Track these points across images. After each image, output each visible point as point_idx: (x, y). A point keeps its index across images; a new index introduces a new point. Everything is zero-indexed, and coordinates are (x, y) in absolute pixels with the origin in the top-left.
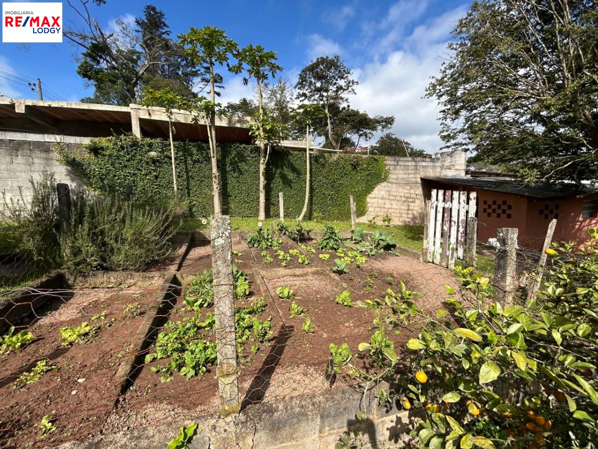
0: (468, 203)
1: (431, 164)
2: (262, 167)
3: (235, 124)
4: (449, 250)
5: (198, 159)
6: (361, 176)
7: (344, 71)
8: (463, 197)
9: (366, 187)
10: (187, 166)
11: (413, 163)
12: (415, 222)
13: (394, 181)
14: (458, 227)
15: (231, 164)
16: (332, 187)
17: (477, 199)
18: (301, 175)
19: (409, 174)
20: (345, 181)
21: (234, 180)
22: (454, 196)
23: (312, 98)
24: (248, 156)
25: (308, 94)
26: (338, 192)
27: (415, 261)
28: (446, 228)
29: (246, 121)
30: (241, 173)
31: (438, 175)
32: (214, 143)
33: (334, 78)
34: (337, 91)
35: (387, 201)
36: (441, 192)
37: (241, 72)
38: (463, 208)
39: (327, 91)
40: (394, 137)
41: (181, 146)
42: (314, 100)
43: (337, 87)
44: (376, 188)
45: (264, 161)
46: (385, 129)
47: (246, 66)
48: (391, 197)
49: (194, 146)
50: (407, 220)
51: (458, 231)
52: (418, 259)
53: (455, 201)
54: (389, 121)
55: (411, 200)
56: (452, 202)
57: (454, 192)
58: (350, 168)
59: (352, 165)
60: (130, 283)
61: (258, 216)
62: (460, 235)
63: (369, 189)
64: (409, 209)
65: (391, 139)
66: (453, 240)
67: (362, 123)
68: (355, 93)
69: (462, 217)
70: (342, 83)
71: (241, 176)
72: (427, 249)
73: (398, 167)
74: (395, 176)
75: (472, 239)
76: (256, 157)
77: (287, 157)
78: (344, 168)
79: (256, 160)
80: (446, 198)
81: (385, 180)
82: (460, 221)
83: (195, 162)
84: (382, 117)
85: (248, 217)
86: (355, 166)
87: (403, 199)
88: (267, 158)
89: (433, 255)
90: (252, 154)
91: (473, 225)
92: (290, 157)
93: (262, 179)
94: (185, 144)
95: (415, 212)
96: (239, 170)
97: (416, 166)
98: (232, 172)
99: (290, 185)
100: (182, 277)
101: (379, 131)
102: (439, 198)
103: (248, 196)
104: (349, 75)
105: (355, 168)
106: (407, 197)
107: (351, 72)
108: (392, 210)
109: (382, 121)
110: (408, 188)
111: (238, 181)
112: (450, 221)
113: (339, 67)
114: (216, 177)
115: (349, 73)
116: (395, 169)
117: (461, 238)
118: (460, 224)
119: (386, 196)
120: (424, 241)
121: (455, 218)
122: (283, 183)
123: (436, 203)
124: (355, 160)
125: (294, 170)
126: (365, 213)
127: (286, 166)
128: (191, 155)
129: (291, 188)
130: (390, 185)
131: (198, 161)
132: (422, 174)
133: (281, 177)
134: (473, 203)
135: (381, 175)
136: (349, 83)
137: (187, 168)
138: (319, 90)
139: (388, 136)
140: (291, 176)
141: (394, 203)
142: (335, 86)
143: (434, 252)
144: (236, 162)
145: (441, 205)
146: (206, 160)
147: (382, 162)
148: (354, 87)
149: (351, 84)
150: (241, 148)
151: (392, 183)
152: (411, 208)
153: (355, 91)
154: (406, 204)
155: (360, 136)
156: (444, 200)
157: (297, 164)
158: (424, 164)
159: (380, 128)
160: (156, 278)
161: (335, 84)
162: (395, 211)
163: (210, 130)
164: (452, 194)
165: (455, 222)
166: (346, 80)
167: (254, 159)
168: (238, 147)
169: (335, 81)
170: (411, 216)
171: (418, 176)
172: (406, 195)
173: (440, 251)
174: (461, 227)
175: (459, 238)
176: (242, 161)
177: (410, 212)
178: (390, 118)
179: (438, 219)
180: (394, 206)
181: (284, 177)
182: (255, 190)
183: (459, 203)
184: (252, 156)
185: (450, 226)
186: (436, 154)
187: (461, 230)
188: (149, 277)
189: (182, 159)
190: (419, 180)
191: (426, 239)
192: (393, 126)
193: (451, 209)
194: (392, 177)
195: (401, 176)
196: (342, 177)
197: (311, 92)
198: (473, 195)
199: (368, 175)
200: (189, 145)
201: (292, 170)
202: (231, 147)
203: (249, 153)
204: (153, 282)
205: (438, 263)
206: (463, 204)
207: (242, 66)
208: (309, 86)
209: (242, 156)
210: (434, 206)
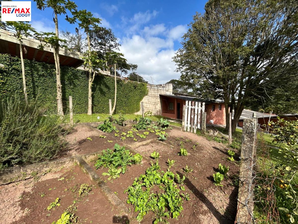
0: (202, 107)
1: (162, 89)
2: (90, 84)
3: (69, 54)
4: (194, 125)
5: (43, 74)
6: (138, 92)
7: (114, 37)
8: (200, 104)
9: (140, 98)
10: (33, 78)
11: (157, 88)
12: (157, 114)
13: (150, 95)
14: (198, 116)
15: (68, 80)
16: (125, 97)
17: (205, 105)
18: (110, 89)
19: (155, 93)
20: (130, 94)
21: (71, 91)
22: (196, 104)
23: (96, 48)
24: (80, 76)
25: (94, 45)
26: (128, 99)
27: (180, 131)
28: (192, 117)
29: (77, 54)
30: (75, 86)
31: (165, 93)
32: (59, 65)
33: (108, 40)
34: (110, 47)
35: (148, 104)
36: (190, 102)
37: (74, 23)
38: (200, 108)
39: (105, 45)
40: (136, 74)
41: (28, 63)
42: (97, 49)
43: (110, 45)
44: (144, 98)
45: (92, 80)
46: (134, 70)
47: (78, 21)
48: (149, 103)
49: (39, 65)
50: (155, 113)
51: (198, 118)
52: (180, 130)
53: (196, 106)
54: (135, 67)
55: (156, 104)
56: (195, 106)
57: (196, 102)
58: (133, 88)
59: (134, 86)
60: (46, 171)
61: (87, 112)
62: (198, 119)
63: (141, 98)
64: (155, 108)
65: (135, 75)
66: (195, 121)
67: (123, 65)
68: (119, 50)
69: (199, 112)
70: (112, 43)
71: (75, 88)
72: (184, 126)
73: (152, 89)
74: (150, 93)
75: (204, 120)
76: (84, 77)
77: (103, 79)
78: (131, 88)
79: (85, 79)
80: (193, 104)
81: (147, 95)
82: (199, 113)
83: (40, 76)
84: (132, 64)
85: (79, 113)
86: (135, 87)
87: (154, 103)
88: (93, 78)
89: (187, 128)
90: (82, 75)
91: (205, 115)
92: (104, 79)
93: (90, 90)
94: (31, 62)
95: (158, 110)
96: (74, 84)
97: (158, 89)
98: (69, 85)
99: (105, 95)
100: (86, 158)
101: (131, 70)
102: (189, 104)
103: (79, 100)
104: (116, 40)
105: (135, 88)
106: (155, 103)
107: (117, 39)
108: (150, 108)
109: (132, 66)
110: (155, 98)
111: (73, 91)
112: (194, 114)
113: (112, 35)
114: (59, 88)
115: (116, 39)
116: (150, 90)
117: (199, 120)
118: (199, 115)
119: (147, 102)
120: (183, 122)
121: (196, 112)
122: (101, 94)
123: (188, 106)
124: (135, 84)
125: (107, 87)
126: (139, 110)
127: (102, 84)
128: (37, 70)
129: (105, 96)
130: (149, 97)
131: (43, 75)
132: (160, 93)
133: (100, 90)
134: (204, 107)
135: (145, 92)
136: (116, 44)
137: (33, 80)
138: (100, 44)
139: (134, 73)
140: (105, 90)
141: (150, 105)
142: (109, 44)
143: (187, 127)
144: (72, 79)
145: (190, 107)
146: (50, 75)
147: (146, 86)
148: (119, 47)
149: (117, 45)
150: (75, 70)
151: (149, 96)
152: (156, 107)
153: (119, 49)
154: (154, 106)
155: (122, 71)
156: (192, 105)
157: (108, 83)
158: (160, 88)
159: (131, 69)
160: (67, 162)
161: (109, 43)
162: (151, 109)
163: (56, 56)
164: (195, 103)
165: (196, 114)
166: (115, 43)
167: (84, 78)
168: (73, 70)
169: (109, 42)
170: (156, 111)
171: (158, 94)
172: (155, 102)
173: (190, 126)
174: (199, 116)
175: (198, 120)
176: (76, 79)
177: (156, 109)
178: (136, 65)
179: (189, 113)
180: (150, 107)
181: (101, 90)
182: (84, 97)
183: (198, 106)
184: (83, 76)
185: (194, 116)
186: (164, 84)
187: (199, 117)
188: (62, 163)
189: (29, 73)
190: (159, 96)
191: (184, 121)
192: (137, 69)
193: (195, 109)
194: (149, 93)
195: (153, 93)
196: (130, 92)
197: (95, 44)
198: (204, 104)
199: (140, 92)
200: (35, 64)
201: (105, 86)
202: (68, 69)
203: (80, 74)
204: (65, 166)
205: (189, 131)
206: (200, 107)
207: (76, 20)
208: (94, 40)
209: (76, 75)
210: (187, 107)
